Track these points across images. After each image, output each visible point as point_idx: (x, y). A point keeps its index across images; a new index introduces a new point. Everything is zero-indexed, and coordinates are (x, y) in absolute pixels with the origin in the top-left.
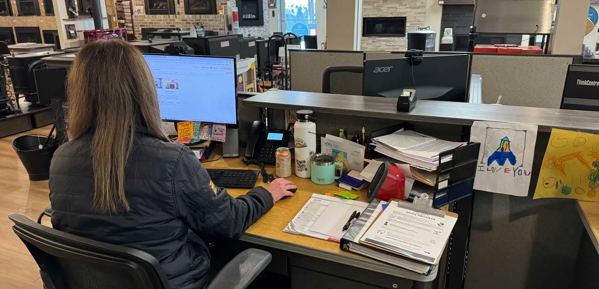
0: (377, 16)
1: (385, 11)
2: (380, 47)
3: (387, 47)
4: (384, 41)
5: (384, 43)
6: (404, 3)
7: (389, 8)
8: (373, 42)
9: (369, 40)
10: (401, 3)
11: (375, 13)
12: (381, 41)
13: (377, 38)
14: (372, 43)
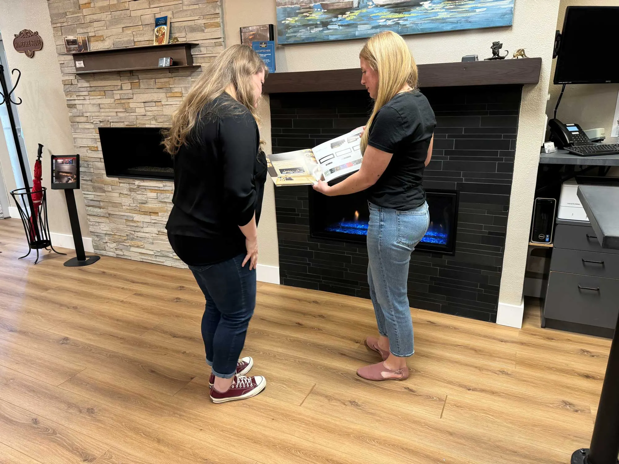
0: (126, 123)
1: (141, 111)
2: (146, 205)
3: (161, 205)
4: (152, 190)
5: (153, 195)
6: (176, 90)
7: (147, 104)
8: (131, 190)
9: (121, 185)
10: (169, 90)
11: (121, 118)
12: (145, 188)
13: (137, 182)
14: (129, 193)
